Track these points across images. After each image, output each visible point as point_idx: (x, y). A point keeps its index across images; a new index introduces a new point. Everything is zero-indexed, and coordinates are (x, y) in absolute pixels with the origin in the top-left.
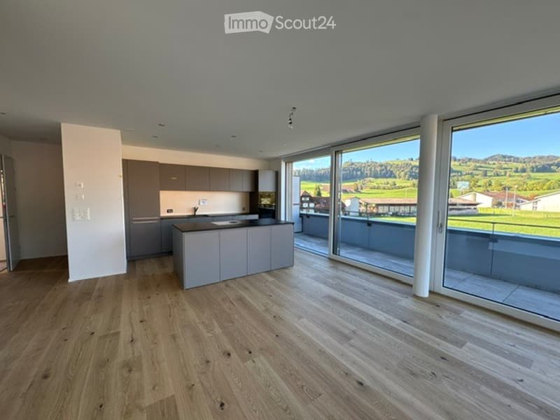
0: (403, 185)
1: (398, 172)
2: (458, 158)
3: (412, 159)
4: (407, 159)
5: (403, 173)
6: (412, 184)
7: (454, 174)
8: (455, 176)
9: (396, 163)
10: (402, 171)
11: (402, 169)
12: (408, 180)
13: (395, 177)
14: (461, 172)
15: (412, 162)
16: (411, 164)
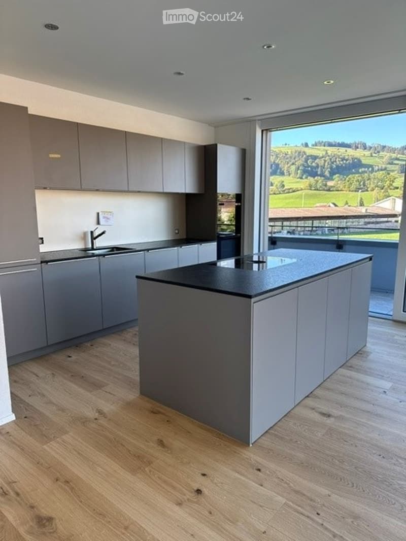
0: (294, 186)
1: (286, 166)
2: (368, 144)
3: (306, 145)
4: (299, 145)
5: (293, 168)
6: (307, 184)
7: (363, 169)
8: (365, 172)
9: (283, 150)
10: (293, 164)
11: (293, 161)
12: (301, 178)
13: (282, 174)
14: (371, 166)
15: (306, 150)
16: (305, 153)
